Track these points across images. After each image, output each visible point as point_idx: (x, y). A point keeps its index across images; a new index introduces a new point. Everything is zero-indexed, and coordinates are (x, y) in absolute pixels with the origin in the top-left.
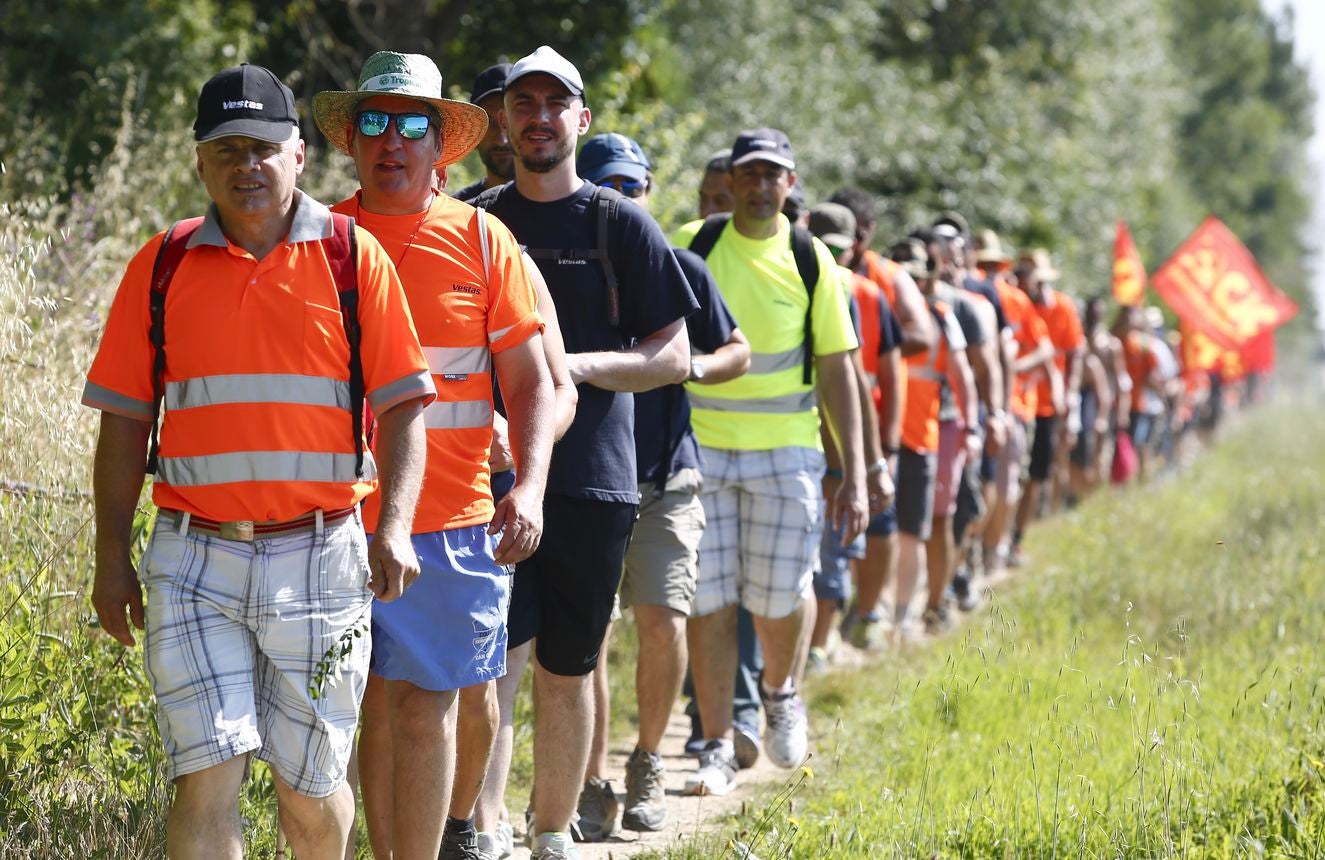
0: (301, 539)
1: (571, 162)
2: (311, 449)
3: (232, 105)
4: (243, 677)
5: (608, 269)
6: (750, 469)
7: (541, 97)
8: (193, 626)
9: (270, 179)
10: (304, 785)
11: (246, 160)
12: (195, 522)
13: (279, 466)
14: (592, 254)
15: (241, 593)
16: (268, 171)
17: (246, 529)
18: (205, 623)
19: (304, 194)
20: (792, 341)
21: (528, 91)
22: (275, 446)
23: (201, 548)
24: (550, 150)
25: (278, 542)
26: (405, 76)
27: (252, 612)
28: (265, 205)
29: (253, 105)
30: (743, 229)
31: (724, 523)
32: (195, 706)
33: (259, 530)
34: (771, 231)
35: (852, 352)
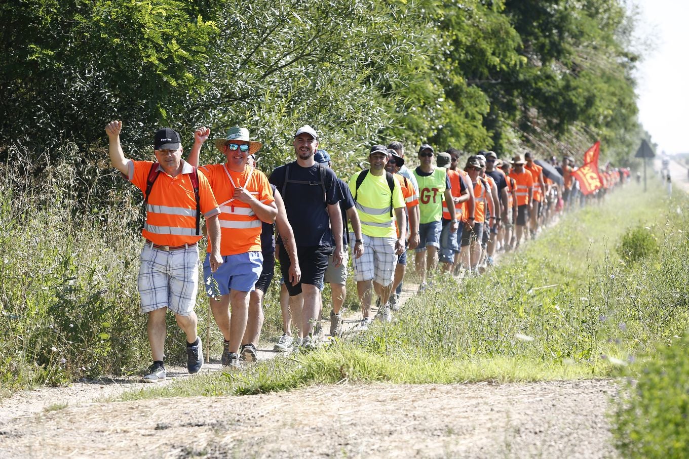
0: (182, 251)
1: (313, 157)
2: (185, 227)
3: (163, 140)
4: (164, 288)
5: (324, 187)
6: (377, 242)
7: (306, 139)
8: (151, 275)
9: (174, 158)
10: (179, 312)
11: (168, 154)
12: (155, 246)
13: (177, 231)
14: (319, 183)
15: (165, 264)
16: (174, 156)
17: (167, 248)
18: (154, 274)
19: (185, 162)
20: (387, 205)
21: (302, 137)
22: (176, 226)
23: (155, 252)
24: (307, 154)
25: (175, 252)
26: (241, 134)
27: (168, 269)
28: (173, 165)
29: (169, 140)
30: (373, 173)
31: (370, 255)
32: (149, 296)
33: (170, 248)
34: (381, 174)
35: (404, 208)
